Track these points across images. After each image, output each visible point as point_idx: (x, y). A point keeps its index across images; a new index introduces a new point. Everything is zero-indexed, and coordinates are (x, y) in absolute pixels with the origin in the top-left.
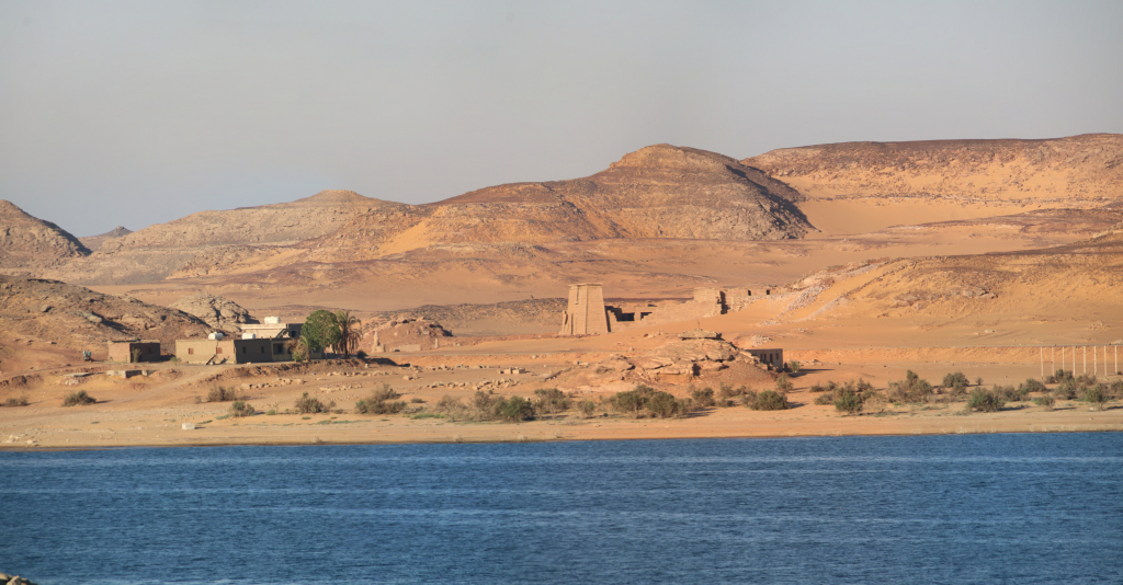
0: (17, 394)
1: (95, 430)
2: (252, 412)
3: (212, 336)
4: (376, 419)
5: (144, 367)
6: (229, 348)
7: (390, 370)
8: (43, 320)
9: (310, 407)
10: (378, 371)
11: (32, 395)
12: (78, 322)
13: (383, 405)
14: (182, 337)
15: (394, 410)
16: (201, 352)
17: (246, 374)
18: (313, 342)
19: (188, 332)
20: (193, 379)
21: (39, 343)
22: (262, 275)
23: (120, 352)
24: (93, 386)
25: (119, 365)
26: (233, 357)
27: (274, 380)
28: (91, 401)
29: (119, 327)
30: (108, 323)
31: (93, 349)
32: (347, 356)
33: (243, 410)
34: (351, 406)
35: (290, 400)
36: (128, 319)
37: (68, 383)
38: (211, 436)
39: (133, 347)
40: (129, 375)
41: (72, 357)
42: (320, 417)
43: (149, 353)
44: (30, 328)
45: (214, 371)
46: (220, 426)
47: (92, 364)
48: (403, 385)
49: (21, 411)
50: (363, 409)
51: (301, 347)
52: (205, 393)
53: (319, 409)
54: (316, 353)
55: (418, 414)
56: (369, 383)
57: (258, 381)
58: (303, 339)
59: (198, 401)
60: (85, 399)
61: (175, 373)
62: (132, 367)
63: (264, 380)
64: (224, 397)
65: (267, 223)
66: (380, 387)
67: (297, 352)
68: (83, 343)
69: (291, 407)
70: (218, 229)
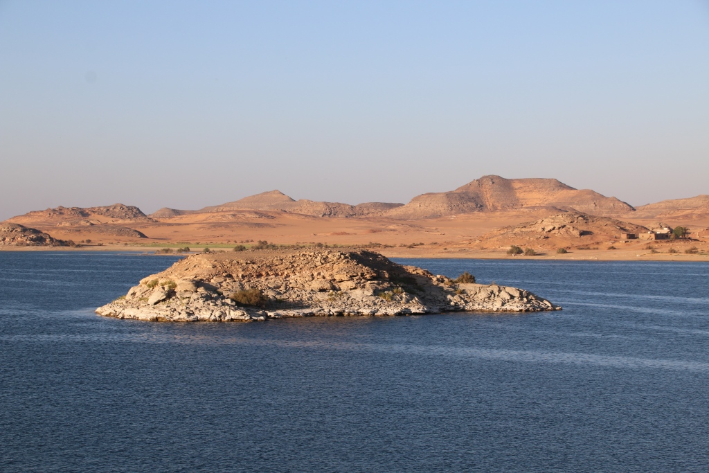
0: (596, 246)
1: (615, 256)
2: (657, 252)
3: (649, 233)
4: (689, 255)
5: (630, 240)
6: (653, 236)
7: (697, 242)
8: (605, 228)
9: (672, 251)
10: (693, 243)
11: (599, 247)
12: (614, 228)
13: (692, 251)
14: (642, 233)
15: (695, 253)
16: (645, 237)
17: (657, 242)
18: (676, 235)
19: (643, 231)
20: (643, 244)
21: (603, 233)
22: (679, 217)
23: (624, 236)
24: (616, 245)
25: (624, 240)
26: (654, 239)
27: (665, 244)
28: (615, 249)
29: (625, 230)
30: (622, 229)
31: (617, 235)
32: (685, 238)
33: (654, 252)
34: (683, 251)
35: (667, 250)
36: (627, 228)
37: (610, 244)
38: (644, 258)
39: (627, 235)
40: (626, 242)
41: (611, 237)
42: (675, 254)
43: (632, 237)
44: (601, 230)
45: (649, 242)
46: (647, 255)
47: (617, 239)
48: (699, 246)
49: (596, 251)
50: (687, 252)
51: (673, 236)
52: (645, 247)
53: (675, 252)
54: (677, 237)
55: (701, 254)
56: (689, 245)
57: (660, 245)
58: (673, 234)
59: (643, 249)
60: (613, 248)
61: (638, 242)
62: (627, 240)
63: (662, 244)
64: (650, 248)
65: (684, 203)
66: (692, 247)
67: (672, 237)
68: (615, 234)
69: (667, 251)
70: (671, 205)
